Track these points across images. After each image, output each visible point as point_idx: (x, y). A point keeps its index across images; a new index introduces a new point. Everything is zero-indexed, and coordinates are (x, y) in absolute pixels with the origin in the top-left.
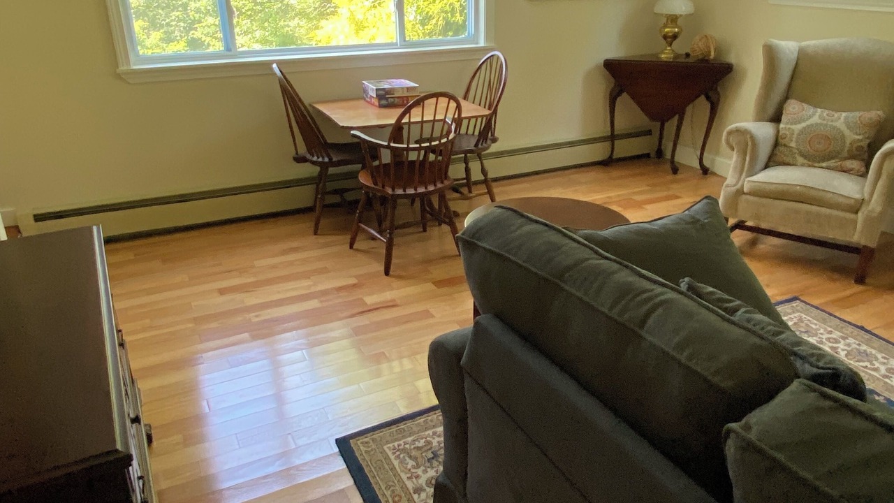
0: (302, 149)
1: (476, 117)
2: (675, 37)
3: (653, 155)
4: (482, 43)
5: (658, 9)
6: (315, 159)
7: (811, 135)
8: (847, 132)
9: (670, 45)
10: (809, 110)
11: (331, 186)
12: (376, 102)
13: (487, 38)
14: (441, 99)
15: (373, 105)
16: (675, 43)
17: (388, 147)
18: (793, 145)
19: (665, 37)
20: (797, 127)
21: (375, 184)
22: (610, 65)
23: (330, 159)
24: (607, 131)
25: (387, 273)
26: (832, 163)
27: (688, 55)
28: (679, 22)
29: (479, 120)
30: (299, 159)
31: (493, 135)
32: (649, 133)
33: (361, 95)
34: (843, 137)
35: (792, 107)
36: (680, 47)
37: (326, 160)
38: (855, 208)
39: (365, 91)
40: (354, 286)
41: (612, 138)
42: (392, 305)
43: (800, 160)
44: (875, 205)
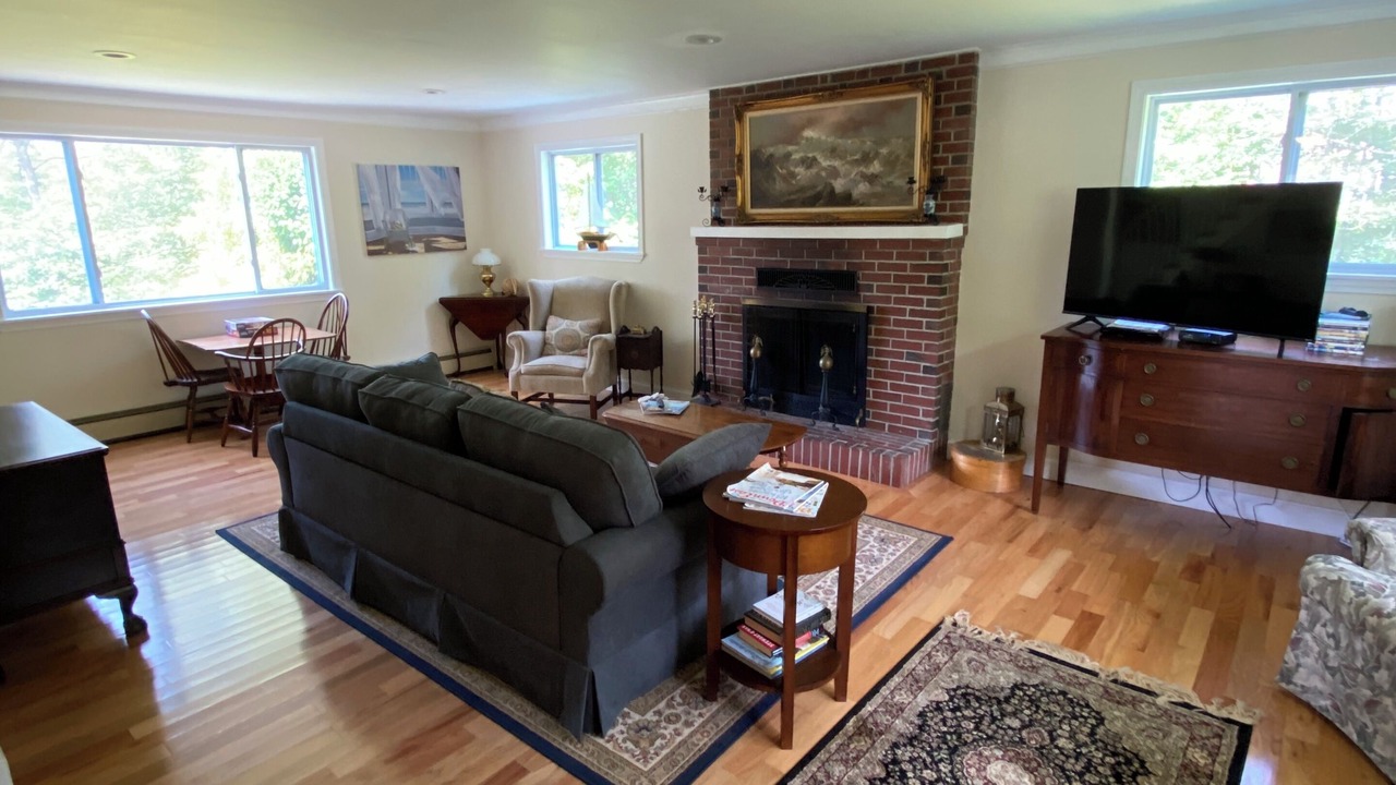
0: (172, 375)
1: (325, 339)
2: (491, 281)
3: (495, 367)
4: (332, 289)
5: (474, 262)
6: (185, 380)
7: (562, 336)
8: (581, 333)
9: (489, 286)
10: (560, 320)
11: (199, 407)
12: (237, 334)
13: (335, 285)
14: (286, 323)
15: (233, 336)
16: (493, 284)
17: (247, 360)
18: (553, 343)
19: (484, 281)
20: (554, 332)
21: (239, 388)
22: (446, 303)
23: (199, 379)
24: (452, 352)
25: (255, 455)
26: (576, 352)
27: (503, 293)
28: (492, 270)
29: (328, 340)
30: (170, 384)
31: (345, 353)
32: (489, 351)
33: (226, 332)
34: (579, 336)
35: (552, 320)
36: (497, 287)
37: (195, 380)
38: (581, 373)
39: (227, 328)
40: (226, 466)
41: (457, 356)
42: (260, 470)
43: (558, 351)
44: (591, 371)
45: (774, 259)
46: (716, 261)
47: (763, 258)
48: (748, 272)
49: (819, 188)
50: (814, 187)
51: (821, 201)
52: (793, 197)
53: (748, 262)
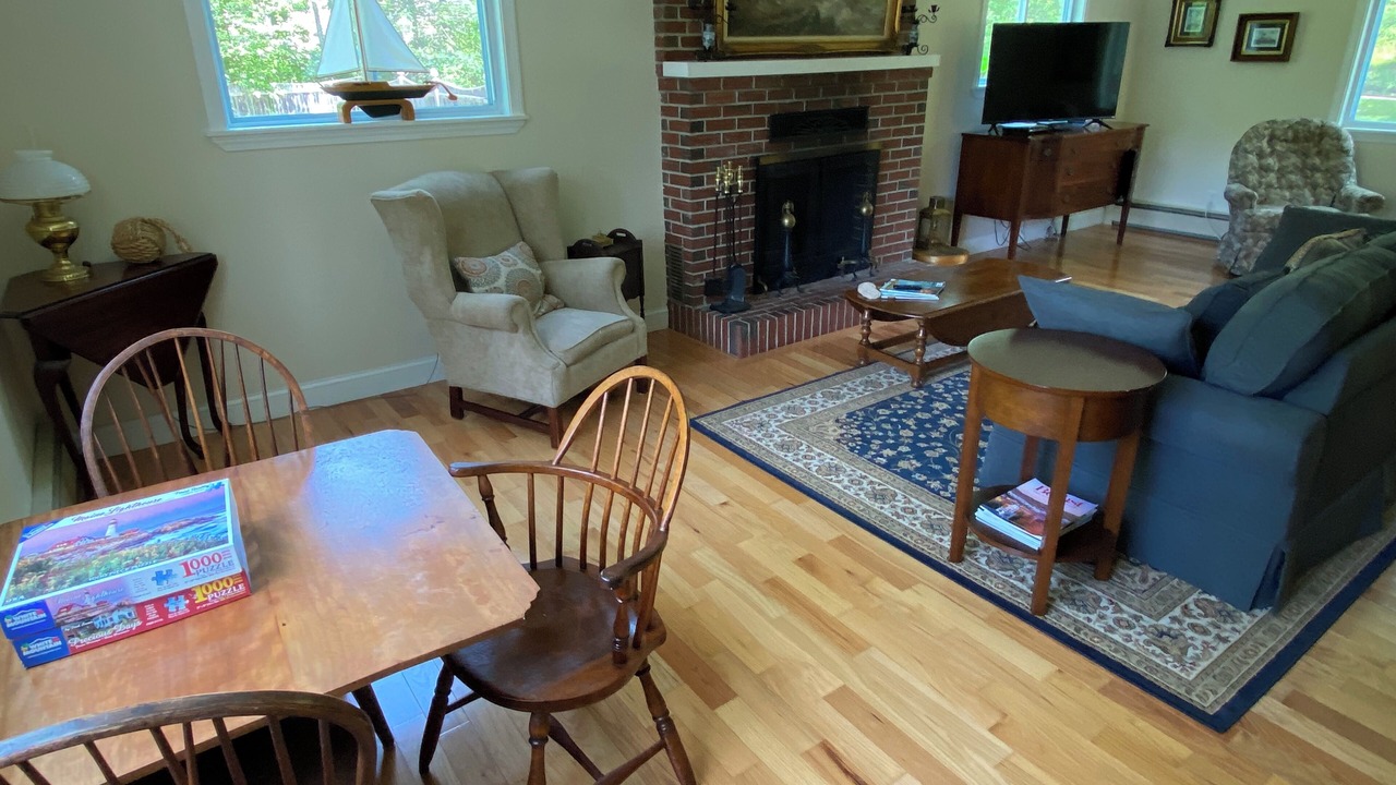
2: (71, 237)
8: (533, 271)
9: (63, 253)
34: (534, 277)
35: (472, 265)
45: (788, 101)
46: (716, 112)
47: (776, 101)
48: (759, 122)
49: (804, 13)
50: (798, 11)
51: (806, 28)
52: (776, 22)
53: (760, 109)
